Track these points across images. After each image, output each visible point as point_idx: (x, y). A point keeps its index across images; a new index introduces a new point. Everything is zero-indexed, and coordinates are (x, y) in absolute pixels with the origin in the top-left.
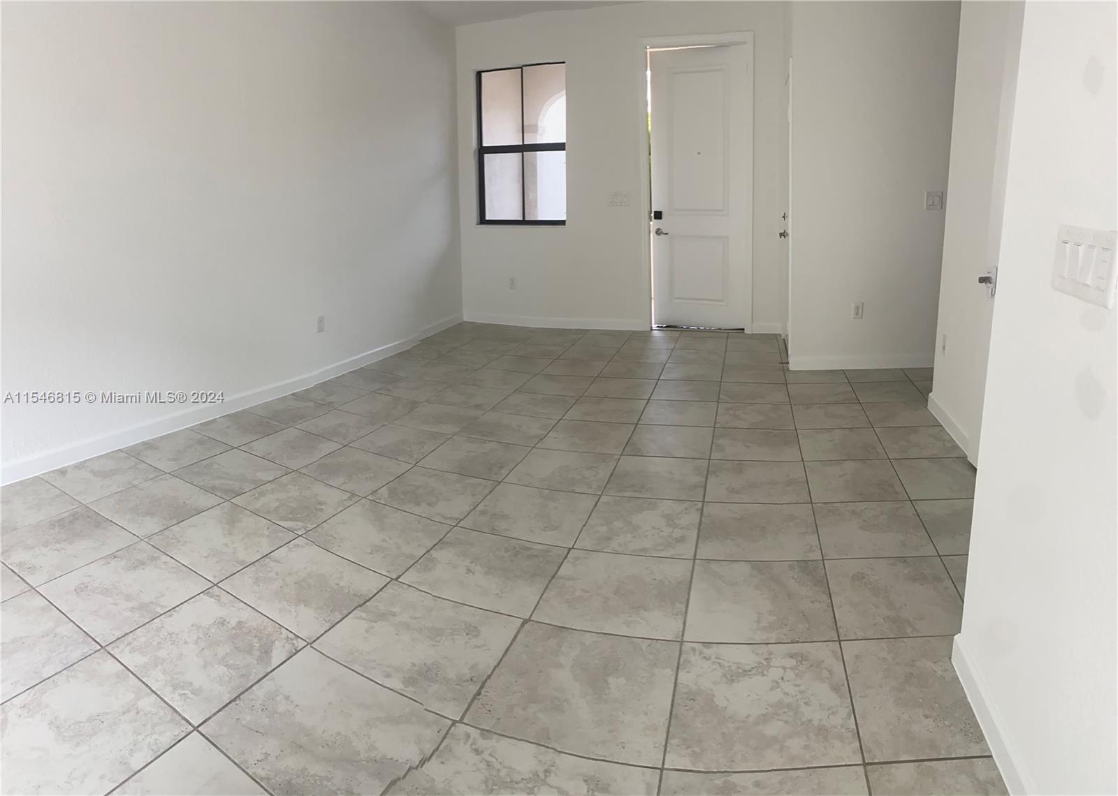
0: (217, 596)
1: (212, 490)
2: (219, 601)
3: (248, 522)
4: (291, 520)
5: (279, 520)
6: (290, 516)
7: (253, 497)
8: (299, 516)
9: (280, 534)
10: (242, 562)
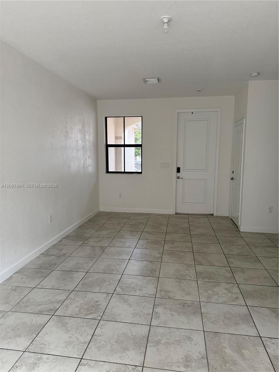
0: (87, 364)
1: (40, 313)
2: (89, 366)
3: (71, 322)
4: (90, 314)
5: (86, 316)
6: (88, 313)
7: (64, 310)
8: (92, 311)
9: (91, 323)
10: (85, 343)
